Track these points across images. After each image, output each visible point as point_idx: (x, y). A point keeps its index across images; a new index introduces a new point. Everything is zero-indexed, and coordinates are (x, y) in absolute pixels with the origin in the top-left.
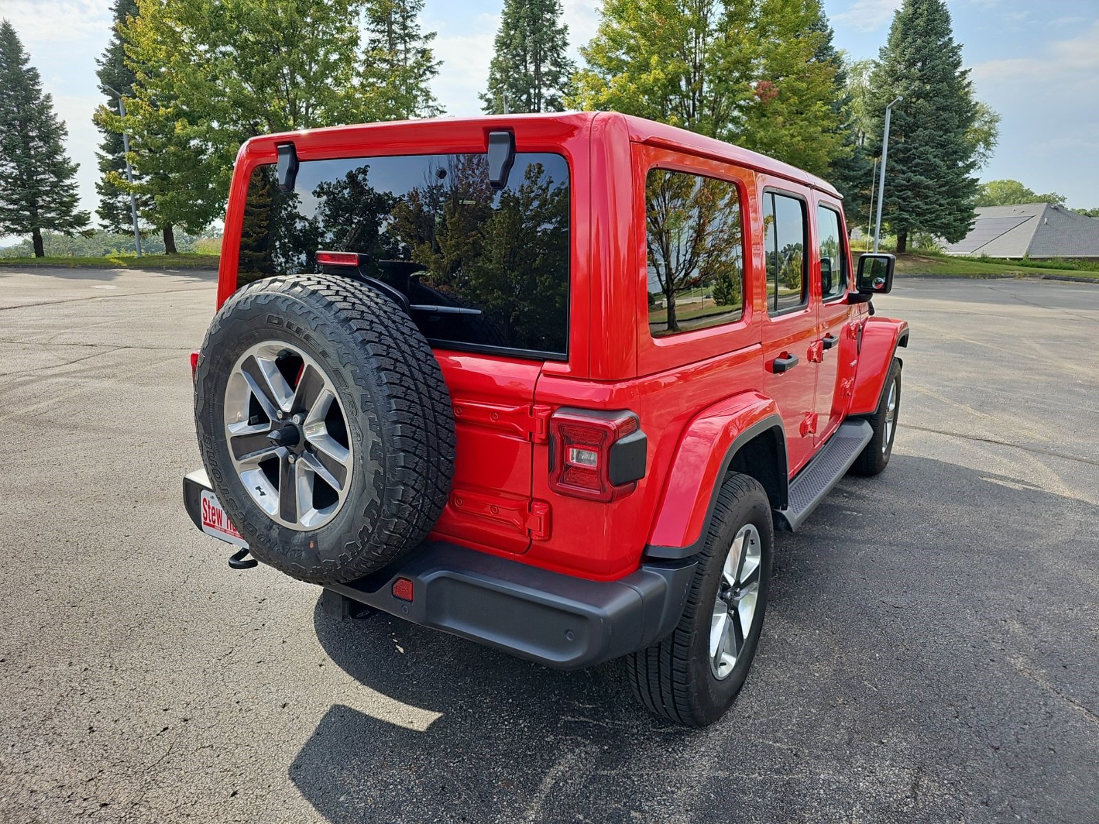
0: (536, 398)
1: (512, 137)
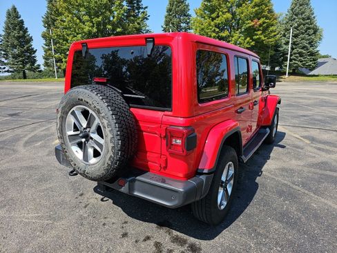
0: (162, 123)
1: (154, 40)
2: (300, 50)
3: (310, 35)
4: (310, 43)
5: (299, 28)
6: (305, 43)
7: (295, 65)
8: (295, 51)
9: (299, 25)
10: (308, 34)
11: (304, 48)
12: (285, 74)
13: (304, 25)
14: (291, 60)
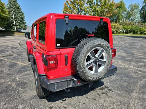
2: (19, 22)
3: (21, 16)
4: (22, 19)
5: (16, 12)
6: (20, 19)
7: (18, 28)
8: (17, 21)
9: (15, 11)
10: (20, 15)
11: (20, 20)
12: (15, 32)
13: (18, 11)
14: (16, 26)
